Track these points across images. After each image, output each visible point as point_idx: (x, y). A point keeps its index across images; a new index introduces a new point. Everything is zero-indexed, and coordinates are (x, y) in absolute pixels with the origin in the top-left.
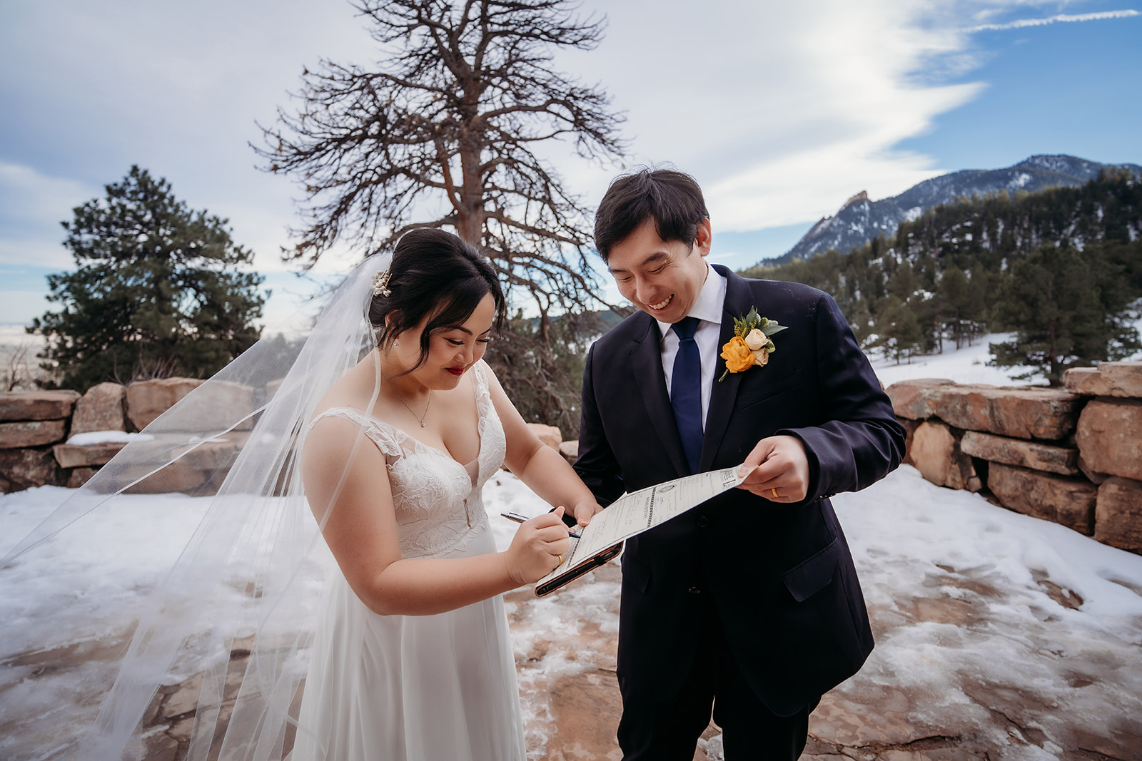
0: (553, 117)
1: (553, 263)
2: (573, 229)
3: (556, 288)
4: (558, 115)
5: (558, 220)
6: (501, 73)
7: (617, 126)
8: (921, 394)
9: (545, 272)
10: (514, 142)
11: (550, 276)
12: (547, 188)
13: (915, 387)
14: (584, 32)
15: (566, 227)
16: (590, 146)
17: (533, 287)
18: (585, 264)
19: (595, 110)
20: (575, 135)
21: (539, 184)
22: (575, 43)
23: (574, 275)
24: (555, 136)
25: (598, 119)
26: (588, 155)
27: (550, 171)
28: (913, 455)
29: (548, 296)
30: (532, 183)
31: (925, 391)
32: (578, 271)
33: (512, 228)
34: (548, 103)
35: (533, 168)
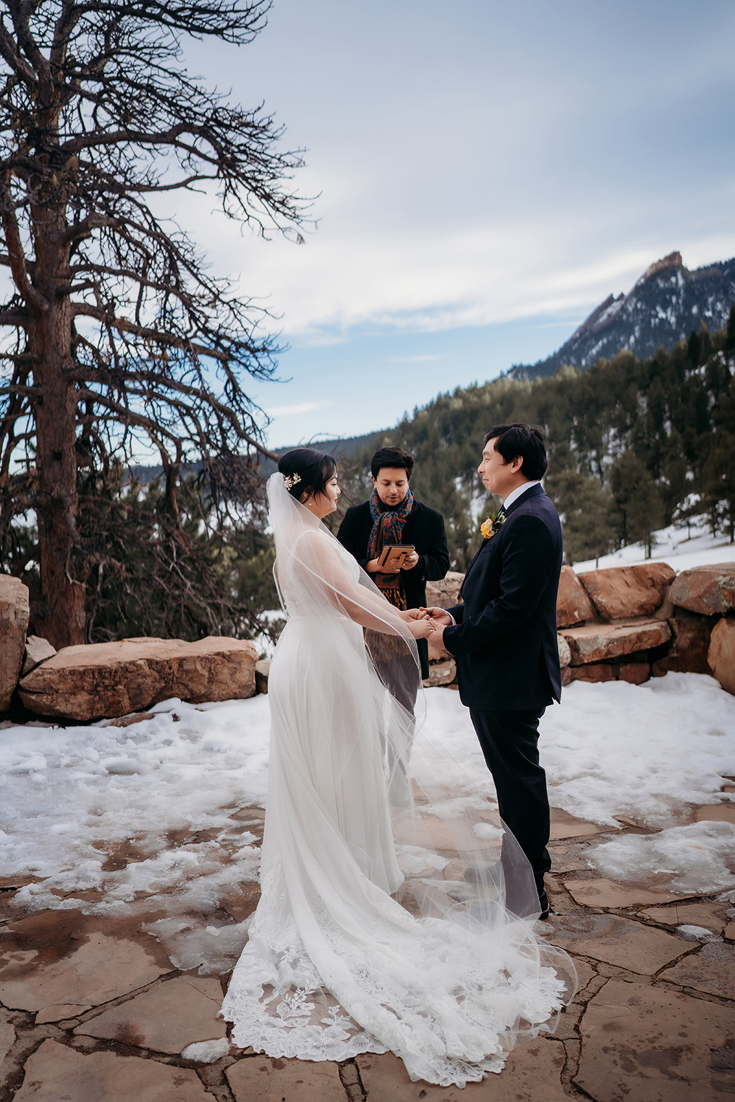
0: (183, 153)
1: (187, 390)
2: (216, 334)
3: (193, 429)
4: (192, 150)
5: (193, 317)
6: (94, 70)
7: (288, 171)
8: (717, 582)
9: (175, 404)
10: (120, 189)
11: (187, 411)
12: (173, 267)
13: (710, 574)
14: (233, 16)
15: (206, 331)
16: (244, 201)
17: (153, 427)
18: (236, 389)
19: (254, 146)
20: (220, 185)
21: (160, 259)
22: (218, 31)
23: (219, 409)
24: (189, 185)
25: (256, 159)
26: (240, 214)
27: (179, 238)
28: (711, 662)
29: (178, 442)
30: (148, 257)
31: (721, 578)
32: (224, 400)
33: (130, 337)
34: (177, 130)
35: (149, 234)
